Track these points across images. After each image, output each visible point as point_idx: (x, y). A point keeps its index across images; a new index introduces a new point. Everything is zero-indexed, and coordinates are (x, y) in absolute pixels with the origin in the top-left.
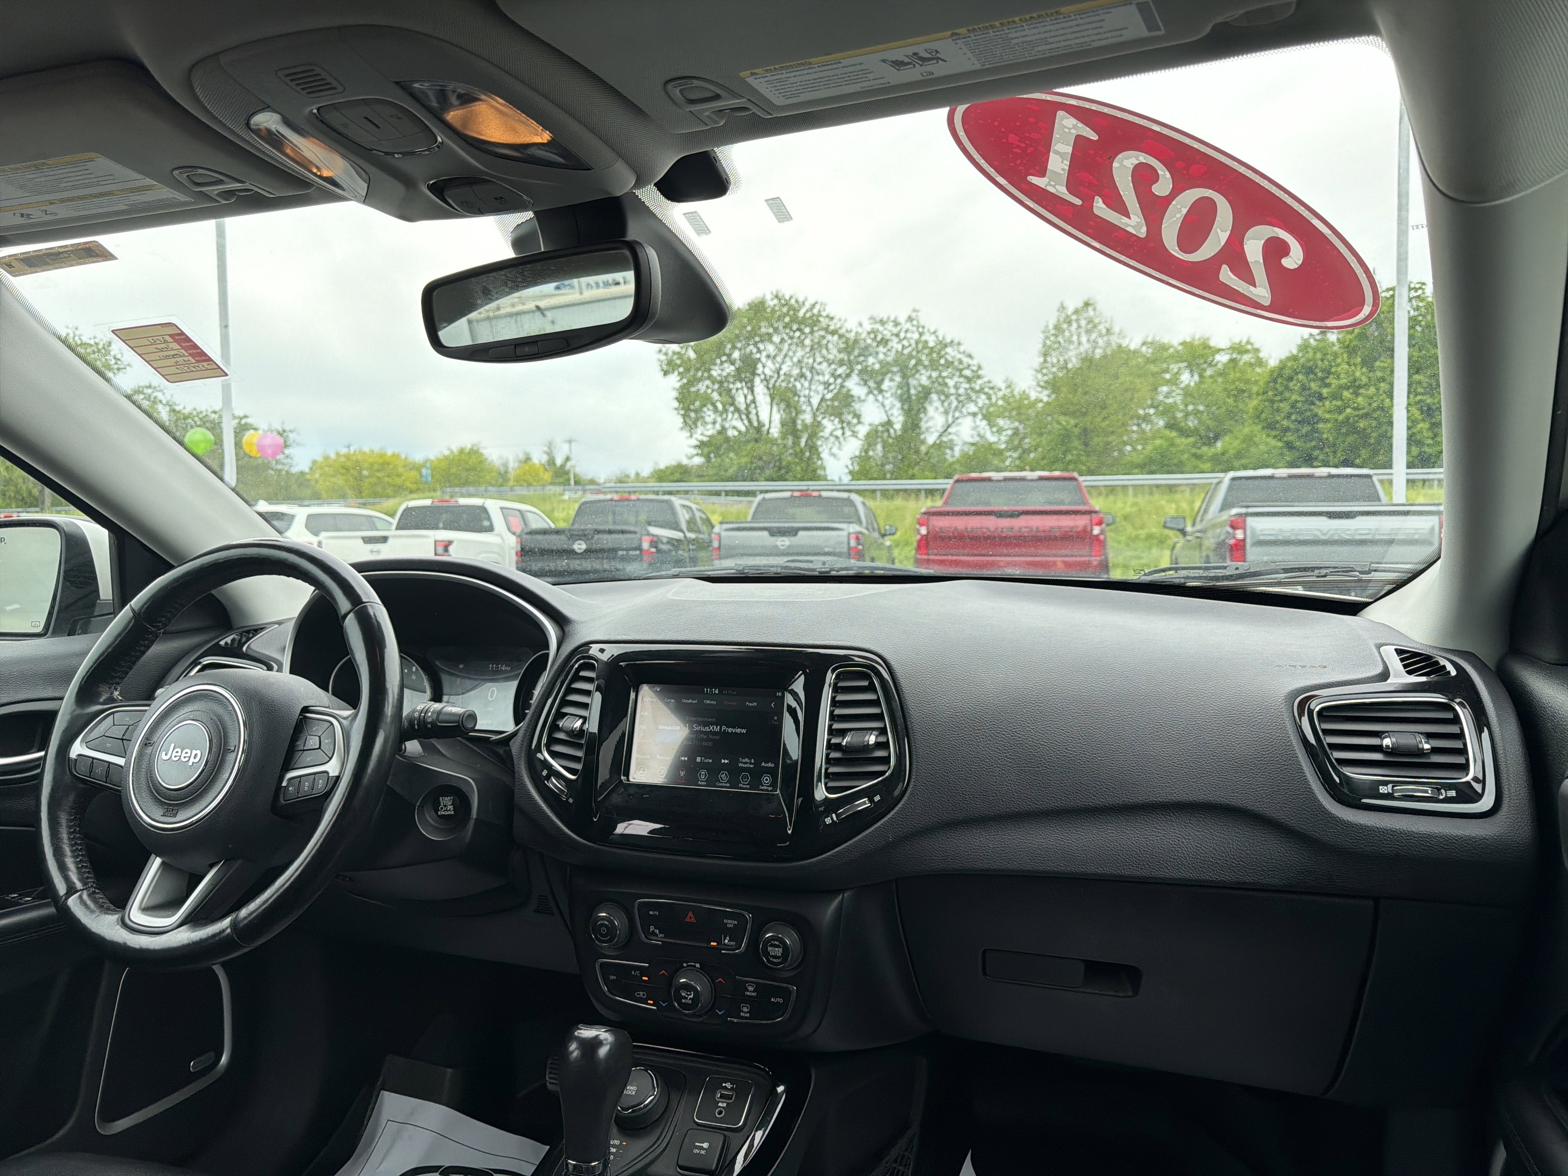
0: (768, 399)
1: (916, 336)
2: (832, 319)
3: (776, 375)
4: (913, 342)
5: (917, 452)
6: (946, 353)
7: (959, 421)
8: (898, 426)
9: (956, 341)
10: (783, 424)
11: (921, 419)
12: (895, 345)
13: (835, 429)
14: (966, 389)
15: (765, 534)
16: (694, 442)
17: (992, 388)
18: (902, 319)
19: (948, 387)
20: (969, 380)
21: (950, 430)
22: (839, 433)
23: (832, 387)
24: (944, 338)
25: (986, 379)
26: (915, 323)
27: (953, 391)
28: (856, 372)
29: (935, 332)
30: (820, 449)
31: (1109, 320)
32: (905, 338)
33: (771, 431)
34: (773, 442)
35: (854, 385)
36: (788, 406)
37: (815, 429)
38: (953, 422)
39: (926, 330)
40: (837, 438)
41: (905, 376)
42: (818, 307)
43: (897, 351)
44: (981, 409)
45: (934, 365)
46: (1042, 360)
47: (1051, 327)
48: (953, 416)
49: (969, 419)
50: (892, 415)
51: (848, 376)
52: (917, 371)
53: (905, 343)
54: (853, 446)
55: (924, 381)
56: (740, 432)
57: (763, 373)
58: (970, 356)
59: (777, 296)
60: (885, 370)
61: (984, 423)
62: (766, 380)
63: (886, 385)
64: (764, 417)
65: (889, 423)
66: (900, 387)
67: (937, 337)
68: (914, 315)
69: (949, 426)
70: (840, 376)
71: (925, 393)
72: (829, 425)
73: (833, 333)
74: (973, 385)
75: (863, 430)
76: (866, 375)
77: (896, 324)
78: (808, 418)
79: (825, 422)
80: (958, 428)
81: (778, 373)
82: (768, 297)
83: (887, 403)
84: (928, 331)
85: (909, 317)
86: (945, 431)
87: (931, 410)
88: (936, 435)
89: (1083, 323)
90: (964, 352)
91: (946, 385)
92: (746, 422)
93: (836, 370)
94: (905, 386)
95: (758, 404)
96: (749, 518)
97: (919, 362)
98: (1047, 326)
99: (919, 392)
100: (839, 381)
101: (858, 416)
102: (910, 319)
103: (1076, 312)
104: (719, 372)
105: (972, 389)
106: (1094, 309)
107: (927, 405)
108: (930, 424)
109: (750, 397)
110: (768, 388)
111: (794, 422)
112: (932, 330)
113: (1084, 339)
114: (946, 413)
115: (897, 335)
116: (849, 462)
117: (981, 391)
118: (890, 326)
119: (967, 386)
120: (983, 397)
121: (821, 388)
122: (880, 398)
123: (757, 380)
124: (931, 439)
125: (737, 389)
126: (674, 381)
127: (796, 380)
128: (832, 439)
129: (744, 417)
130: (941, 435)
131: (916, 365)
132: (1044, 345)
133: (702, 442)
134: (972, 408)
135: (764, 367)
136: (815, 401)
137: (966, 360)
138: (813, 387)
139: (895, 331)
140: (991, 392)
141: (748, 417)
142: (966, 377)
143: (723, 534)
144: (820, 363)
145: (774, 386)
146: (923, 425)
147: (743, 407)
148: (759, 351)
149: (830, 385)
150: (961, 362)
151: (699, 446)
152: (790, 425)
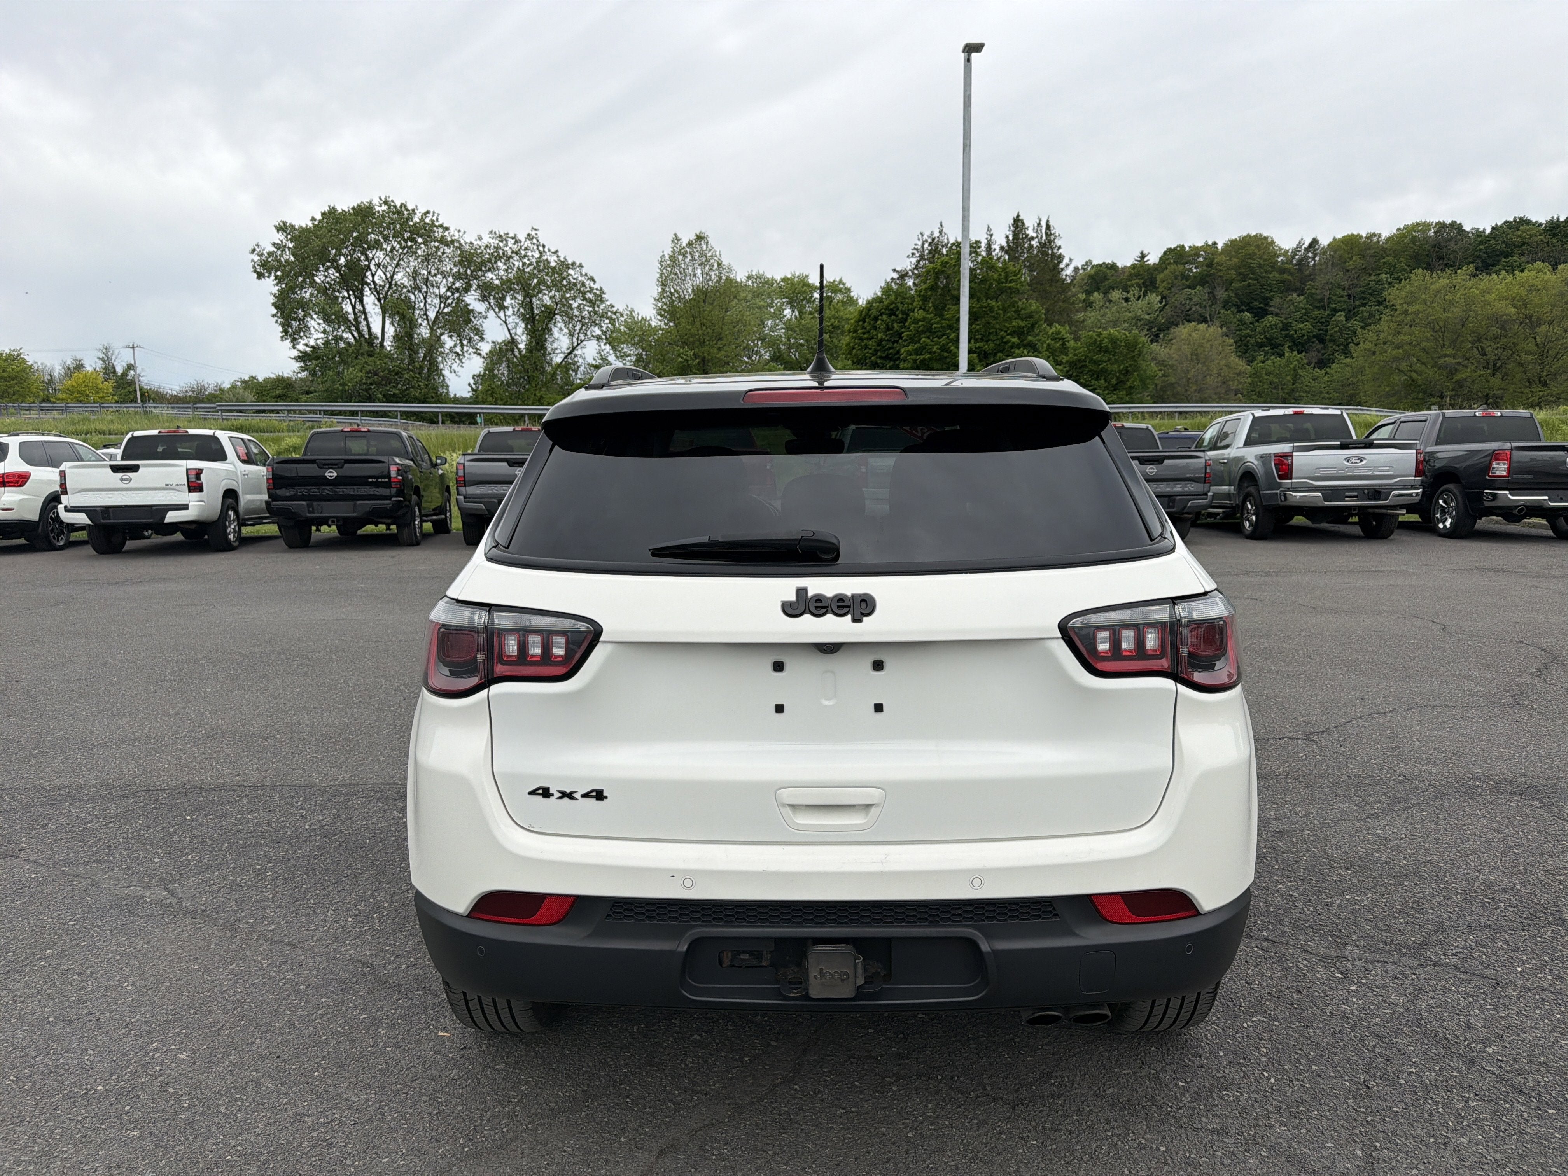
0: (378, 310)
1: (537, 255)
2: (447, 229)
3: (387, 286)
4: (534, 260)
5: (543, 372)
6: (569, 275)
7: (584, 343)
8: (522, 346)
9: (578, 263)
10: (397, 338)
11: (546, 340)
12: (518, 264)
13: (455, 346)
14: (589, 312)
15: (505, 464)
16: (295, 353)
17: (615, 313)
18: (522, 237)
19: (572, 309)
20: (592, 303)
21: (576, 352)
22: (458, 349)
23: (450, 301)
24: (565, 258)
25: (608, 303)
26: (535, 241)
27: (576, 312)
28: (474, 287)
29: (556, 252)
30: (441, 366)
31: (718, 254)
32: (525, 256)
33: (385, 344)
34: (388, 355)
35: (472, 299)
36: (403, 317)
37: (433, 345)
38: (578, 345)
39: (546, 250)
40: (458, 354)
41: (528, 295)
42: (430, 215)
43: (518, 268)
44: (604, 333)
45: (557, 285)
46: (660, 290)
47: (667, 257)
48: (578, 339)
49: (594, 342)
50: (516, 334)
51: (467, 290)
52: (540, 291)
53: (526, 260)
54: (474, 365)
55: (547, 301)
56: (349, 344)
57: (373, 281)
58: (592, 279)
59: (386, 203)
60: (507, 286)
61: (608, 347)
62: (376, 290)
63: (508, 302)
64: (376, 329)
65: (513, 342)
66: (522, 305)
67: (558, 257)
68: (533, 233)
69: (574, 349)
70: (457, 290)
71: (549, 314)
72: (448, 341)
73: (447, 244)
74: (597, 309)
75: (485, 348)
76: (486, 291)
77: (517, 241)
78: (424, 331)
79: (445, 338)
80: (584, 350)
81: (390, 284)
82: (376, 202)
83: (509, 320)
84: (549, 250)
85: (529, 235)
86: (570, 353)
87: (555, 331)
88: (562, 356)
89: (697, 255)
90: (586, 275)
91: (570, 306)
92: (355, 334)
93: (454, 284)
94: (527, 305)
95: (369, 315)
97: (541, 282)
98: (664, 256)
99: (542, 311)
100: (457, 295)
101: (480, 333)
102: (529, 237)
103: (690, 244)
104: (323, 278)
105: (595, 313)
106: (707, 243)
107: (551, 325)
108: (555, 345)
109: (359, 307)
110: (379, 300)
111: (411, 337)
112: (553, 250)
113: (699, 271)
114: (571, 334)
115: (517, 253)
116: (472, 380)
117: (603, 316)
118: (511, 242)
119: (591, 309)
120: (607, 321)
121: (437, 301)
122: (502, 314)
123: (367, 290)
124: (558, 359)
125: (343, 297)
126: (270, 286)
127: (409, 291)
128: (452, 356)
129: (353, 328)
130: (566, 357)
131: (539, 284)
132: (662, 274)
133: (305, 353)
134: (597, 331)
135: (373, 276)
136: (432, 315)
137: (587, 283)
138: (429, 301)
139: (515, 248)
140: (614, 316)
141: (358, 329)
142: (590, 301)
144: (435, 275)
145: (385, 298)
146: (549, 347)
147: (351, 317)
148: (367, 258)
149: (447, 298)
150: (583, 284)
151: (303, 357)
152: (405, 338)
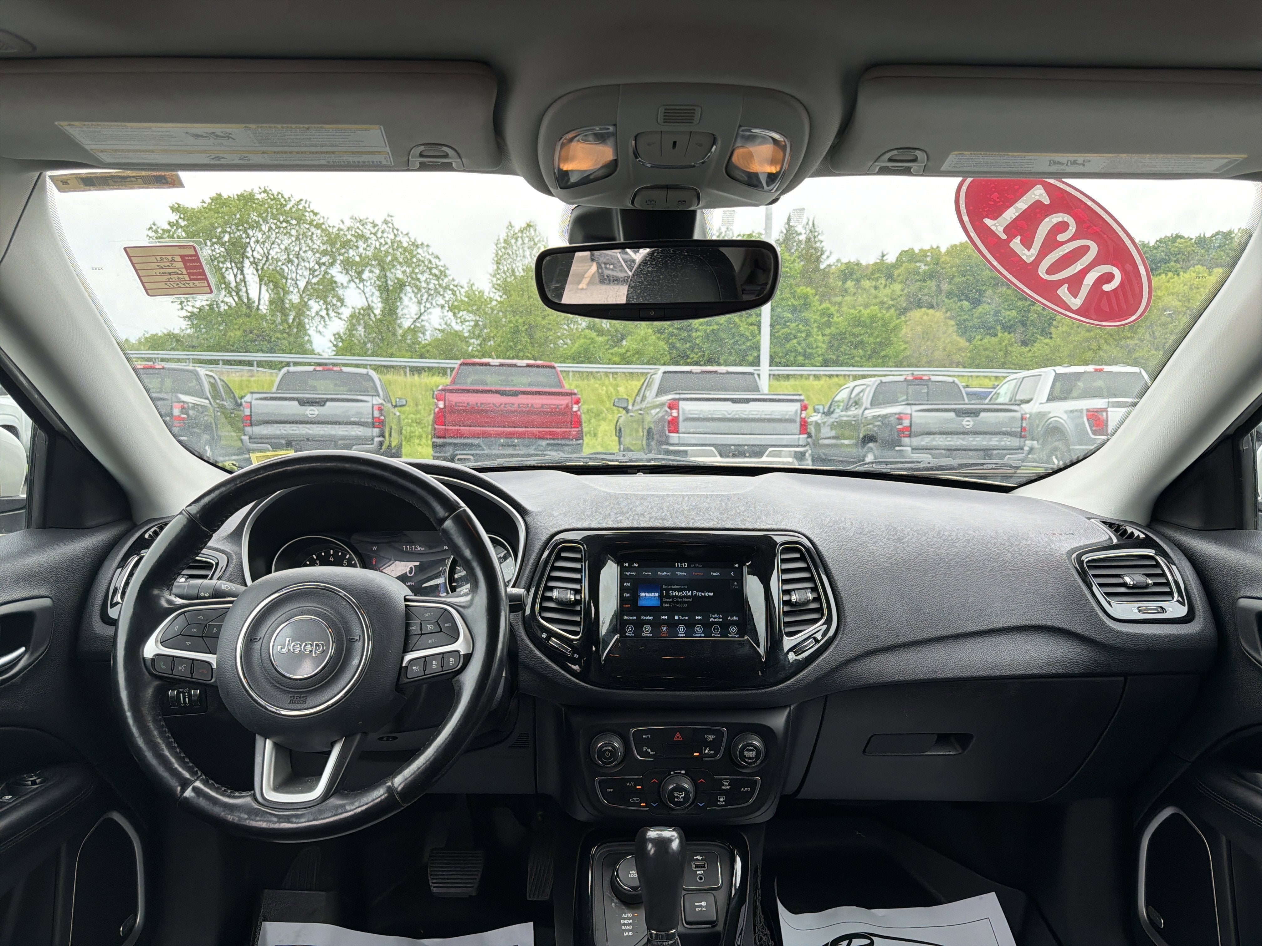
0: (257, 280)
1: (392, 236)
2: (316, 214)
3: (265, 259)
4: (389, 241)
5: (394, 334)
6: (418, 254)
7: (430, 310)
8: (377, 312)
9: (426, 244)
10: (271, 302)
11: (397, 307)
12: (375, 243)
13: (321, 310)
14: (435, 285)
15: (296, 403)
16: (184, 313)
17: (456, 286)
18: (379, 222)
19: (420, 282)
20: (437, 278)
21: (422, 318)
22: (323, 313)
23: (316, 273)
24: (415, 240)
25: (451, 278)
26: (390, 225)
27: (424, 285)
28: (339, 262)
29: (407, 234)
30: (307, 327)
31: (545, 239)
32: (381, 237)
33: (261, 307)
34: (263, 317)
35: (337, 273)
36: (276, 285)
37: (301, 309)
38: (425, 311)
39: (399, 233)
40: (322, 317)
41: (383, 269)
42: (303, 203)
43: (376, 248)
44: (447, 302)
45: (408, 263)
46: (495, 267)
47: (502, 241)
48: (425, 307)
49: (439, 309)
50: (372, 302)
51: (332, 264)
52: (394, 266)
53: (382, 241)
54: (338, 326)
55: (400, 275)
56: (230, 307)
57: (252, 256)
58: (437, 257)
59: (265, 191)
60: (365, 263)
61: (450, 314)
62: (255, 263)
63: (366, 275)
64: (254, 295)
65: (370, 308)
66: (379, 278)
67: (409, 238)
68: (389, 219)
69: (421, 314)
70: (324, 264)
71: (401, 285)
72: (315, 306)
73: (318, 226)
74: (441, 282)
75: (346, 312)
76: (347, 265)
77: (375, 226)
78: (295, 298)
79: (311, 303)
80: (430, 316)
81: (267, 258)
82: (256, 191)
83: (366, 290)
84: (402, 233)
85: (385, 220)
86: (419, 318)
87: (406, 300)
88: (412, 320)
89: (526, 240)
90: (433, 254)
91: (419, 280)
92: (236, 299)
93: (320, 259)
94: (383, 277)
95: (248, 283)
96: (274, 390)
97: (395, 259)
98: (498, 240)
99: (395, 283)
100: (323, 268)
101: (341, 300)
102: (386, 222)
103: (521, 231)
104: (210, 252)
105: (440, 285)
106: (535, 230)
107: (402, 295)
108: (405, 311)
109: (239, 277)
110: (257, 270)
111: (283, 302)
112: (405, 233)
113: (527, 253)
114: (419, 303)
115: (375, 234)
116: (333, 339)
117: (446, 288)
118: (369, 226)
119: (436, 282)
120: (450, 292)
121: (307, 273)
122: (361, 286)
123: (247, 263)
124: (407, 323)
125: (227, 269)
127: (283, 264)
128: (317, 318)
129: (234, 294)
130: (414, 322)
131: (392, 260)
132: (497, 255)
133: (193, 314)
134: (441, 301)
135: (253, 251)
136: (302, 284)
137: (433, 260)
138: (300, 272)
139: (373, 231)
140: (455, 289)
141: (238, 294)
142: (435, 275)
143: (254, 402)
144: (305, 252)
145: (262, 269)
146: (399, 311)
147: (233, 285)
148: (248, 236)
149: (315, 271)
150: (430, 262)
151: (191, 317)
152: (278, 304)
